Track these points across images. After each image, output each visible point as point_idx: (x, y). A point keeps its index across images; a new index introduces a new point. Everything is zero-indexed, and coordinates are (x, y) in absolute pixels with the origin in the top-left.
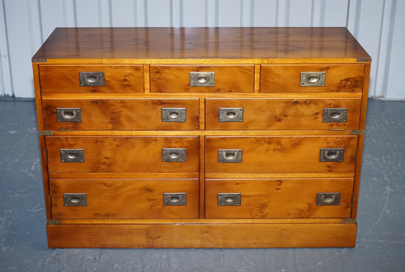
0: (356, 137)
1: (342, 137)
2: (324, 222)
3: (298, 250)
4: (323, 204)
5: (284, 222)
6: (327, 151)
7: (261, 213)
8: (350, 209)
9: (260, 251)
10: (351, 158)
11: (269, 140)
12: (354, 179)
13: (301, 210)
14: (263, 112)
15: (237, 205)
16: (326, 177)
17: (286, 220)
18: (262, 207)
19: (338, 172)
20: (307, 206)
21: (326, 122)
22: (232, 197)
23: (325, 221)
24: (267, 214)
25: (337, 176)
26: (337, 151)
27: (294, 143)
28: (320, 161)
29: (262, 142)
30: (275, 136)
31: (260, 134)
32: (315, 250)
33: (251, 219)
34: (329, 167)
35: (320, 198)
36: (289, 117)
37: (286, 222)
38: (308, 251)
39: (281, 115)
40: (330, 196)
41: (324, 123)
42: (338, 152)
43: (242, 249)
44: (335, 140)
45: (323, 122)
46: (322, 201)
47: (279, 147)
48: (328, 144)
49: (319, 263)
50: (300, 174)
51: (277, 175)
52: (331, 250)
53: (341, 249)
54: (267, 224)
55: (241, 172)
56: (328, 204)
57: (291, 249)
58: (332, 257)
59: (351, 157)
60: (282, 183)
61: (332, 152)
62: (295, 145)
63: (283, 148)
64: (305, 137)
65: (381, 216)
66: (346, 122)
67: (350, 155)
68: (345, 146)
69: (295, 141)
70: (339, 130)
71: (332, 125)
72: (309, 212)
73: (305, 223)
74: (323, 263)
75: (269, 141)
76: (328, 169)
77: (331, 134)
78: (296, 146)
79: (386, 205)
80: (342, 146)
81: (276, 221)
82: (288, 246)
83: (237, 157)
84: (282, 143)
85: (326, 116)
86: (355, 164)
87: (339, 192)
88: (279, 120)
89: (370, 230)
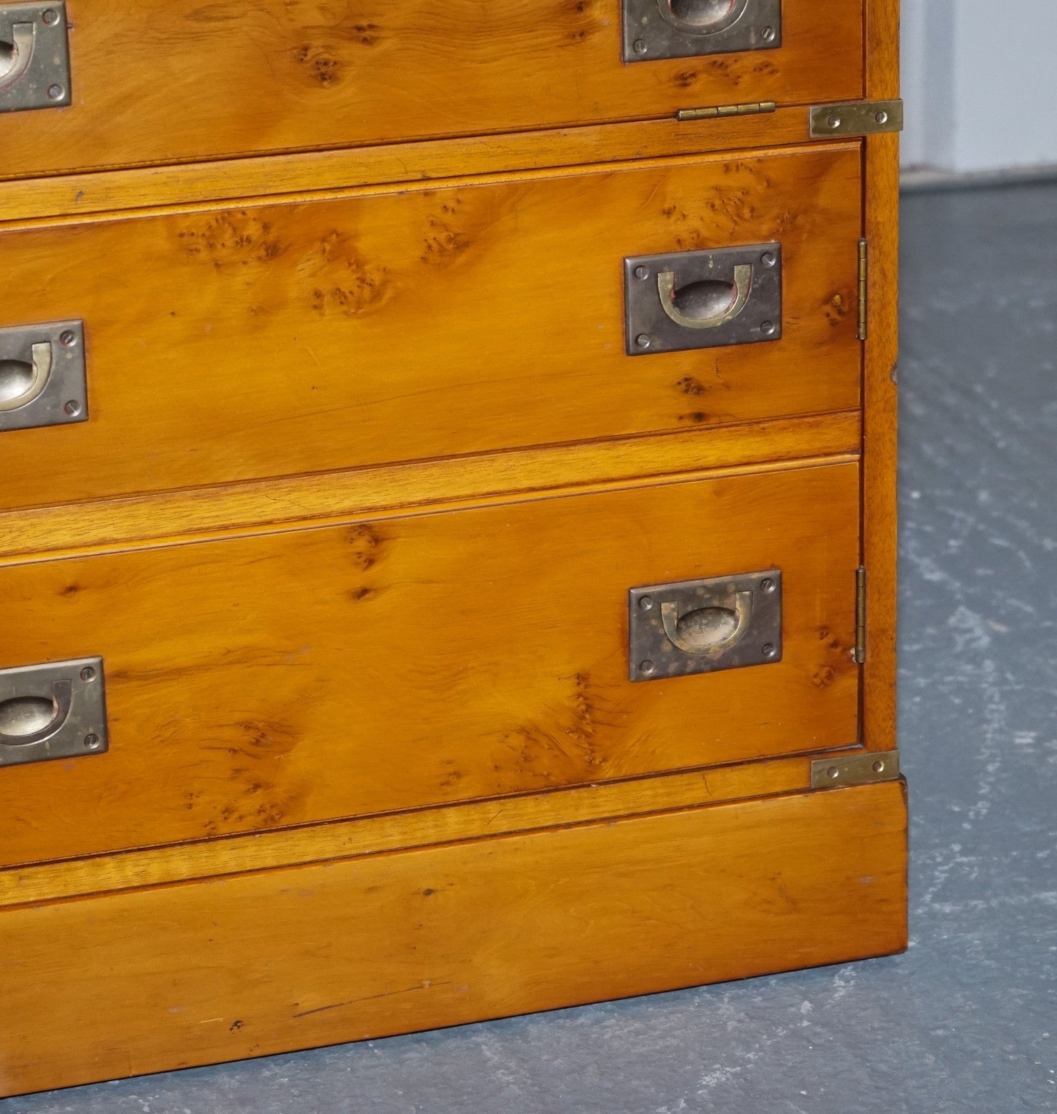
0: (853, 152)
1: (759, 160)
2: (688, 802)
3: (537, 1028)
4: (672, 668)
5: (419, 834)
6: (669, 276)
7: (257, 786)
8: (849, 683)
9: (280, 1074)
10: (828, 308)
11: (266, 227)
12: (861, 461)
13: (529, 733)
14: (210, 19)
15: (84, 749)
16: (677, 465)
17: (429, 818)
18: (257, 743)
19: (754, 424)
20: (562, 692)
21: (644, 59)
22: (42, 692)
23: (694, 790)
24: (296, 798)
25: (747, 453)
26: (737, 269)
27: (442, 236)
28: (632, 350)
29: (223, 253)
30: (308, 198)
31: (201, 191)
32: (648, 1007)
33: (188, 848)
34: (691, 386)
35: (654, 622)
36: (387, 45)
37: (432, 835)
38: (608, 1023)
39: (332, 31)
40: (716, 603)
41: (633, 71)
42: (741, 273)
43: (144, 1084)
44: (717, 189)
45: (624, 62)
46: (667, 647)
47: (345, 278)
48: (673, 219)
49: (709, 1080)
50: (502, 461)
51: (339, 492)
52: (757, 995)
53: (818, 978)
54: (306, 869)
55: (91, 499)
56: (709, 662)
57: (489, 1030)
58: (781, 1032)
59: (828, 300)
60: (385, 544)
61: (706, 276)
62: (451, 246)
63: (368, 277)
64: (513, 188)
65: (991, 768)
66: (778, 44)
67: (819, 289)
68: (789, 227)
69: (448, 218)
70: (737, 114)
71: (683, 80)
72: (588, 735)
73: (568, 826)
74: (735, 1075)
75: (272, 236)
76: (687, 405)
77: (688, 148)
78: (461, 259)
79: (993, 707)
80: (765, 228)
81: (366, 837)
82: (467, 1013)
83: (53, 385)
84: (363, 246)
85: (641, 17)
86: (858, 347)
87: (773, 567)
88: (323, 70)
89: (957, 848)
